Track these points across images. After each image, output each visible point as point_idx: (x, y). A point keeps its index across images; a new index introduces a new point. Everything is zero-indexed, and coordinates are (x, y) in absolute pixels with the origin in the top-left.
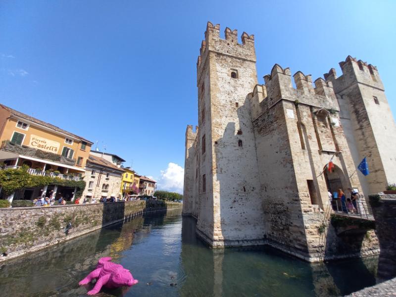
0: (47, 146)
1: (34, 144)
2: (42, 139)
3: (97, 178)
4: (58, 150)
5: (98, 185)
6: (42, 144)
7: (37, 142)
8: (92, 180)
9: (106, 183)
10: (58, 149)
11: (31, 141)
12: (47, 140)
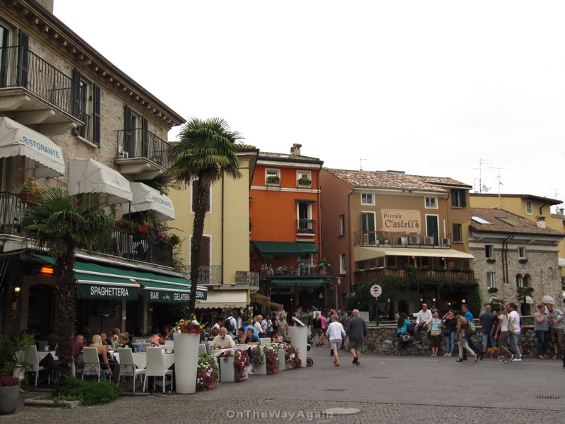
0: (404, 222)
1: (388, 223)
2: (395, 212)
3: (499, 262)
4: (420, 225)
5: (505, 279)
6: (397, 220)
7: (391, 219)
8: (491, 268)
9: (523, 272)
10: (419, 223)
11: (384, 220)
12: (402, 212)
